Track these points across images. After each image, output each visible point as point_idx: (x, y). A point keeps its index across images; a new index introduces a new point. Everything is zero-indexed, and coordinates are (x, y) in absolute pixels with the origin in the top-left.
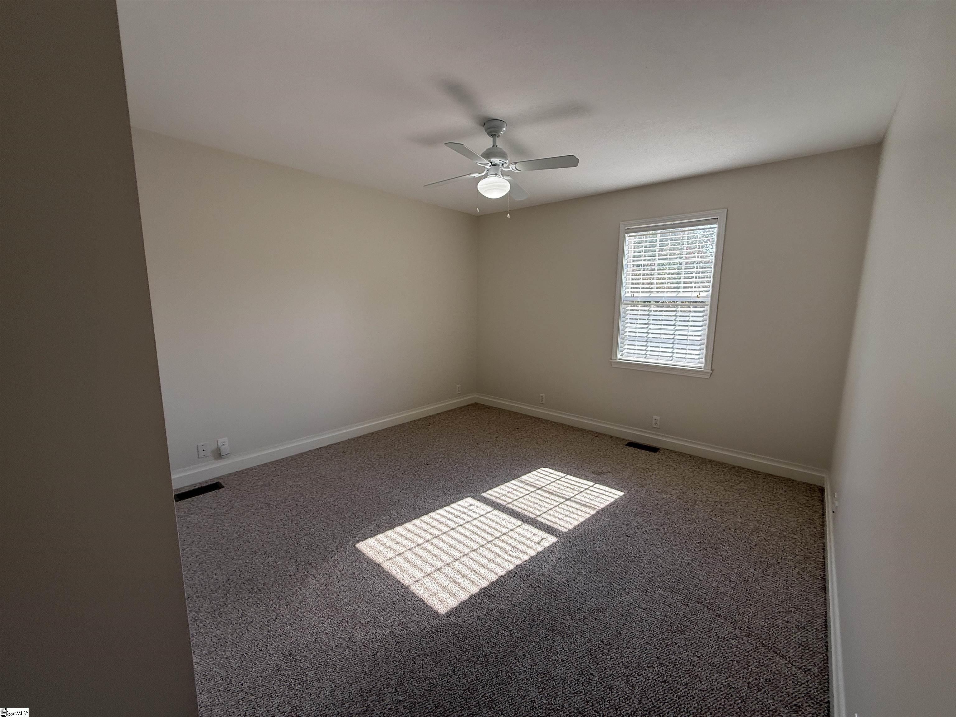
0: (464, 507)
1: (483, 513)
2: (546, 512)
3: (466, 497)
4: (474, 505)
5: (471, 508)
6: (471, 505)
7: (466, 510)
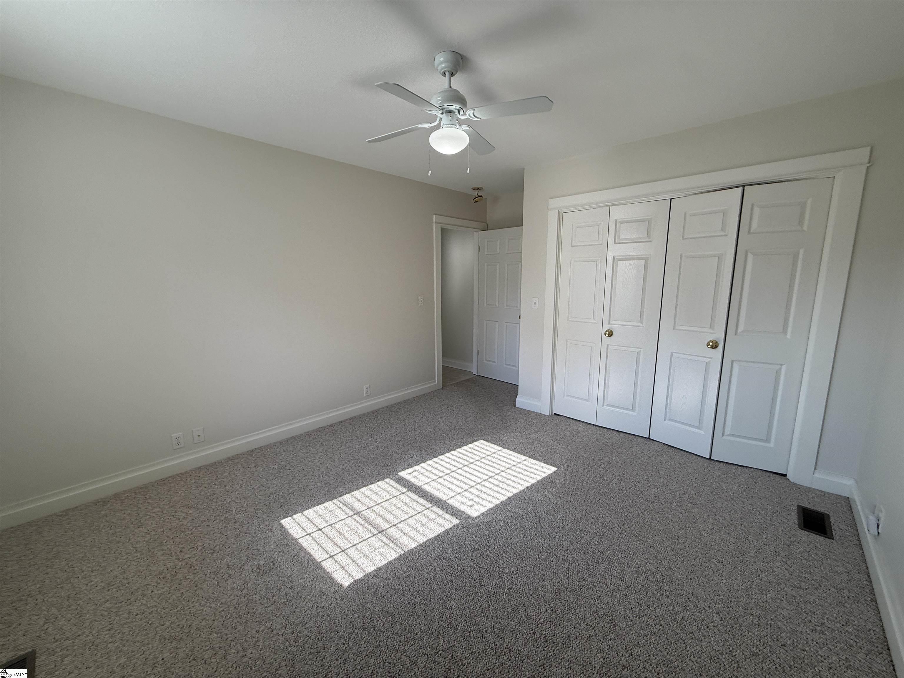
0: (478, 503)
1: (459, 497)
2: (393, 497)
3: (478, 517)
4: (468, 506)
5: (471, 503)
6: (471, 506)
7: (476, 499)
